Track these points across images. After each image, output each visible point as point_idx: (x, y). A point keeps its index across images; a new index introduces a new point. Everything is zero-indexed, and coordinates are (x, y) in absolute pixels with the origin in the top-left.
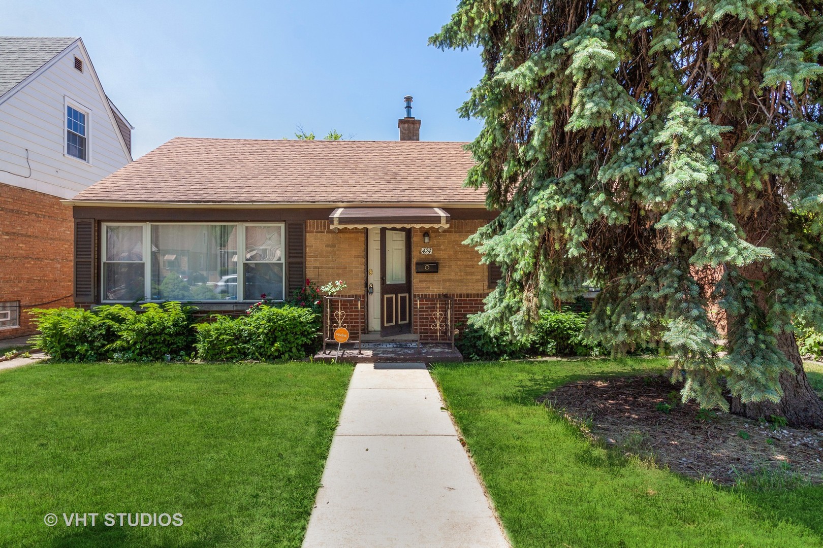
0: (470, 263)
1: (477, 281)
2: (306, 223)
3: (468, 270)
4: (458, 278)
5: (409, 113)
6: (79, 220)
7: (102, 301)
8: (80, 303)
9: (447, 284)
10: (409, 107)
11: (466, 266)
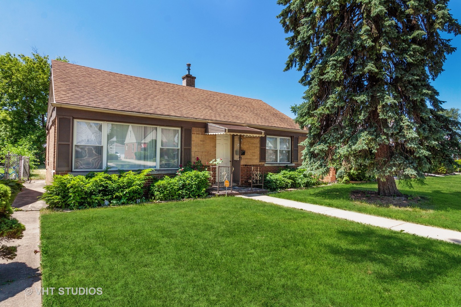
0: (254, 151)
1: (256, 159)
2: (192, 128)
3: (253, 154)
4: (250, 157)
5: (189, 72)
6: (61, 117)
7: (74, 170)
8: (59, 171)
9: (246, 160)
10: (189, 69)
11: (253, 152)
